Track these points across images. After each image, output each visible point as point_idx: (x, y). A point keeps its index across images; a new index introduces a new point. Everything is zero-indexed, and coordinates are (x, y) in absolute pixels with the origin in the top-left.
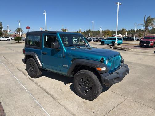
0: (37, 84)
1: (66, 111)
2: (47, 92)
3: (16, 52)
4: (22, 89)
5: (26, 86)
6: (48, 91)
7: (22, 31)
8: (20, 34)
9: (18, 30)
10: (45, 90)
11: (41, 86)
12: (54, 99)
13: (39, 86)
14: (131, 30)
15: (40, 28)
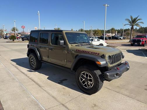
0: (27, 76)
1: (47, 94)
2: (34, 82)
3: (11, 50)
4: (14, 79)
5: (17, 77)
6: (36, 81)
7: (17, 30)
8: (15, 33)
9: (14, 30)
10: (33, 80)
11: (30, 77)
12: (40, 86)
13: (28, 77)
14: (121, 29)
15: (35, 27)
